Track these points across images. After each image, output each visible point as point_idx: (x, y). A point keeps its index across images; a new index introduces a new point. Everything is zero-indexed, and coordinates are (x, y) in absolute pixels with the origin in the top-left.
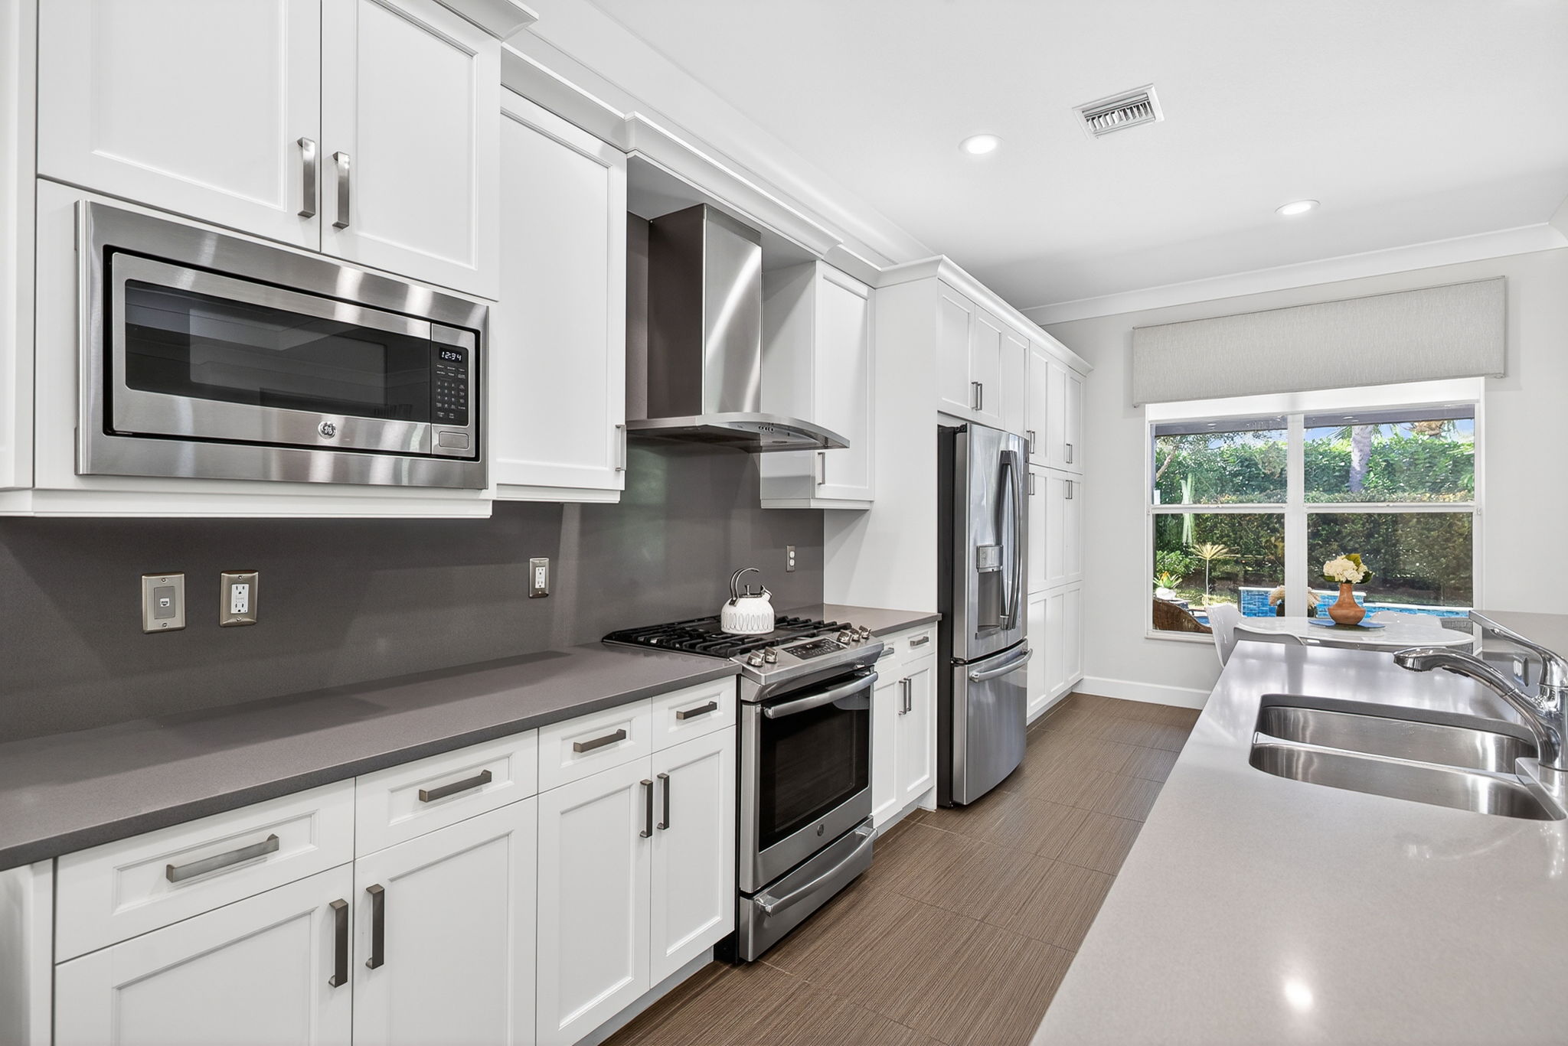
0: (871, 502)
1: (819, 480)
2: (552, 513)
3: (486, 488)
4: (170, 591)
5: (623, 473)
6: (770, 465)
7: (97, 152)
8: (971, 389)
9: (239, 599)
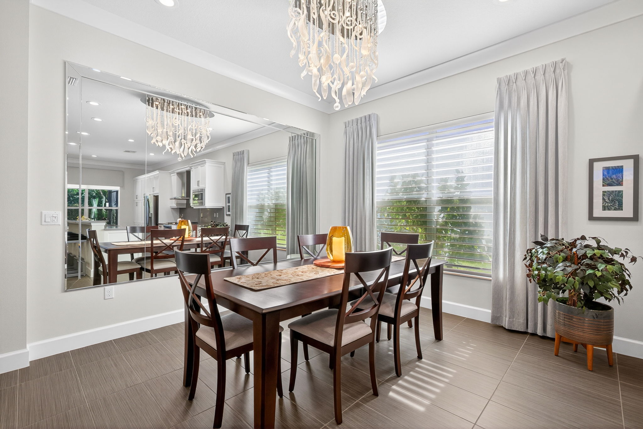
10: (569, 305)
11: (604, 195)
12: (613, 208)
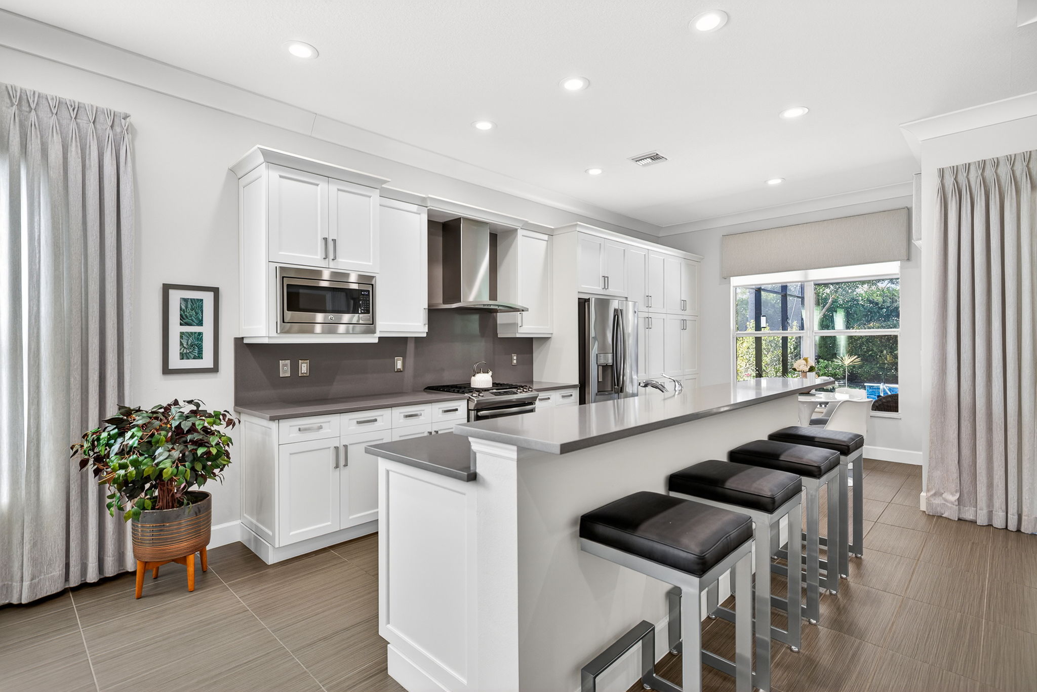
0: (552, 334)
1: (520, 324)
2: (403, 341)
3: (375, 333)
4: (286, 365)
5: (427, 326)
6: (501, 318)
7: (280, 253)
8: (602, 280)
9: (304, 368)
10: (158, 509)
11: (181, 337)
12: (192, 356)
